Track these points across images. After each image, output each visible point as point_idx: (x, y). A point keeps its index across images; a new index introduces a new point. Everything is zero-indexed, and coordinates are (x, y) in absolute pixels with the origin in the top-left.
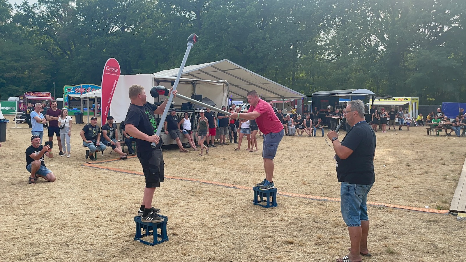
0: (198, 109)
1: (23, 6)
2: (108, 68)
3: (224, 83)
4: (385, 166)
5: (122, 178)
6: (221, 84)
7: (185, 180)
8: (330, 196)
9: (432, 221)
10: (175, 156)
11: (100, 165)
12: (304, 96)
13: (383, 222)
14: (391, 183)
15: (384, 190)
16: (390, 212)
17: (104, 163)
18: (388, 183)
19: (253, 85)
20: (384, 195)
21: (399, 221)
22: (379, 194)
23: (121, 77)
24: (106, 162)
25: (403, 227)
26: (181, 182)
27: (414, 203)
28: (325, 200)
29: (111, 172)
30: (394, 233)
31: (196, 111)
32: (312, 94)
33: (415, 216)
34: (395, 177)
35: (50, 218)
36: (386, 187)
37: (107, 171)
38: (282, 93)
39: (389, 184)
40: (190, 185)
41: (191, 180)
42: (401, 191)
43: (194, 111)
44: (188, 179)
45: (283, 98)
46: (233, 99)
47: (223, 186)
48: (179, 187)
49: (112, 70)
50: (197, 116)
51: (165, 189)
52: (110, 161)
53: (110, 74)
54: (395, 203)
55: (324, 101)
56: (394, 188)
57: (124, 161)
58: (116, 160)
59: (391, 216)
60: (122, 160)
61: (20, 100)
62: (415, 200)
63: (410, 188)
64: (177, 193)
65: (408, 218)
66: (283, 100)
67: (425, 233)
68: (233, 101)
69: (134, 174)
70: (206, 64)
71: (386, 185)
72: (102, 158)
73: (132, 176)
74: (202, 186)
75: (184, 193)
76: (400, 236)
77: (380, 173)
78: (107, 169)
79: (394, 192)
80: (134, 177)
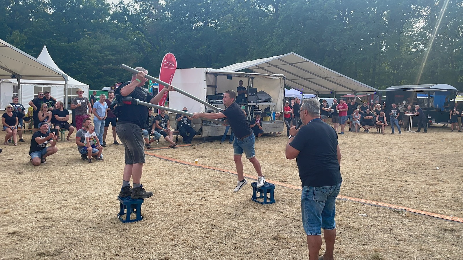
0: (253, 102)
1: (119, 4)
2: (166, 62)
3: (281, 76)
4: (438, 169)
5: (163, 165)
6: (277, 78)
7: (217, 170)
8: (353, 196)
9: (448, 230)
10: (223, 147)
11: (151, 152)
12: (376, 90)
13: (392, 226)
14: (431, 187)
15: (418, 193)
16: (407, 217)
17: (155, 150)
18: (428, 186)
19: (323, 78)
20: (414, 199)
21: (411, 227)
22: (409, 197)
23: (178, 71)
24: (157, 149)
25: (411, 233)
26: (212, 172)
27: (443, 210)
28: (345, 199)
29: (156, 158)
30: (396, 239)
31: (249, 104)
32: (386, 89)
33: (433, 223)
34: (441, 181)
35: (79, 197)
36: (422, 191)
37: (153, 158)
38: (354, 87)
39: (429, 188)
40: (219, 175)
41: (223, 171)
42: (437, 196)
43: (247, 104)
44: (220, 170)
45: (355, 92)
46: (305, 93)
47: (250, 178)
48: (207, 177)
49: (169, 64)
50: (250, 109)
51: (194, 178)
52: (160, 149)
53: (167, 68)
54: (420, 209)
55: (399, 96)
56: (431, 192)
57: (173, 149)
58: (167, 148)
59: (406, 222)
60: (172, 149)
61: (111, 90)
62: (446, 206)
63: (450, 193)
64: (202, 183)
65: (423, 224)
66: (355, 94)
67: (430, 241)
68: (304, 95)
69: (176, 162)
70: (274, 57)
71: (424, 189)
72: (157, 146)
73: (173, 164)
74: (229, 177)
75: (209, 182)
76: (400, 243)
77: (427, 175)
78: (154, 156)
79: (429, 196)
80: (174, 165)
